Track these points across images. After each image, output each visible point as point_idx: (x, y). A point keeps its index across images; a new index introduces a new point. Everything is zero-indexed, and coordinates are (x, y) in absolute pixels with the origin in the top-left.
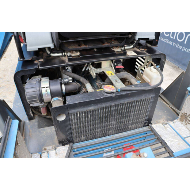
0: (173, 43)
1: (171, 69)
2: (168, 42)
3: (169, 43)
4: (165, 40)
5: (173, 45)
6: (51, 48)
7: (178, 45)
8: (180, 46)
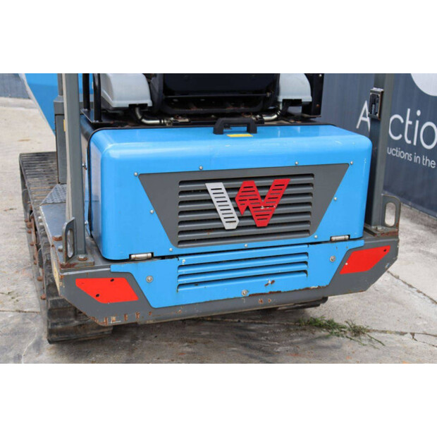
0: (413, 157)
1: (422, 231)
2: (402, 155)
3: (404, 156)
4: (394, 152)
5: (415, 161)
6: (149, 105)
7: (427, 160)
8: (431, 160)
